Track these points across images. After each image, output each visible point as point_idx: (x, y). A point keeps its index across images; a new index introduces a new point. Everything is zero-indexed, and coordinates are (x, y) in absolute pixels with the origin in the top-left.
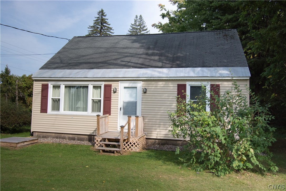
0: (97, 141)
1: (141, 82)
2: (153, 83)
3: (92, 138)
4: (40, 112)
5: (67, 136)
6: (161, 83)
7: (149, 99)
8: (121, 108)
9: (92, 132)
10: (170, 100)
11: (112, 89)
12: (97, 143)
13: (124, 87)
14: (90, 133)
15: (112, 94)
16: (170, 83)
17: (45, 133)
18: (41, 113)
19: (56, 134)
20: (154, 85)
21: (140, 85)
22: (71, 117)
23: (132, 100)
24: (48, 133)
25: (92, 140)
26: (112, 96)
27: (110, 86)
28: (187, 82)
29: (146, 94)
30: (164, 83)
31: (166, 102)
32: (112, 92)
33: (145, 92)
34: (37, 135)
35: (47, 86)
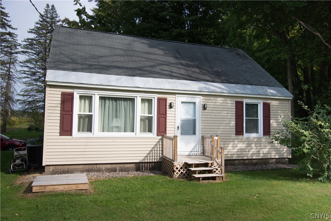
0: (177, 168)
1: (201, 97)
2: (212, 98)
3: (141, 167)
4: (58, 134)
5: (103, 167)
6: (220, 99)
7: (209, 117)
8: (178, 127)
9: (143, 158)
10: (228, 117)
11: (168, 104)
12: (177, 171)
13: (182, 102)
14: (140, 161)
15: (168, 110)
16: (228, 99)
17: (67, 166)
18: (60, 135)
19: (87, 166)
20: (214, 101)
21: (199, 100)
22: (111, 141)
23: (190, 117)
24: (73, 166)
25: (141, 169)
26: (168, 112)
27: (165, 100)
28: (244, 100)
29: (206, 111)
30: (223, 99)
31: (225, 120)
32: (168, 107)
33: (204, 108)
34: (52, 170)
35: (72, 95)
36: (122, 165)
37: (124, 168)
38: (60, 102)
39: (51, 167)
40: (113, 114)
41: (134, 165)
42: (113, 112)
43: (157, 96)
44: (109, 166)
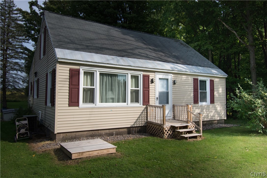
0: (166, 131)
1: (172, 74)
2: (179, 76)
3: (131, 131)
4: (68, 105)
5: (103, 132)
6: (184, 76)
7: (177, 90)
8: (157, 98)
9: (133, 123)
10: (189, 90)
11: (150, 80)
12: (166, 133)
13: (159, 78)
14: (131, 125)
15: (150, 84)
16: (189, 77)
17: (75, 133)
19: (90, 132)
20: (180, 78)
21: (170, 77)
22: (110, 110)
23: (164, 90)
24: (79, 133)
26: (150, 87)
27: (148, 76)
28: (199, 77)
29: (175, 85)
30: (186, 76)
31: (188, 92)
32: (150, 82)
33: (174, 83)
34: (62, 137)
35: (78, 71)
36: (118, 130)
37: (119, 132)
38: (68, 77)
39: (61, 134)
40: (109, 88)
41: (126, 129)
42: (109, 86)
43: (142, 73)
44: (108, 131)
